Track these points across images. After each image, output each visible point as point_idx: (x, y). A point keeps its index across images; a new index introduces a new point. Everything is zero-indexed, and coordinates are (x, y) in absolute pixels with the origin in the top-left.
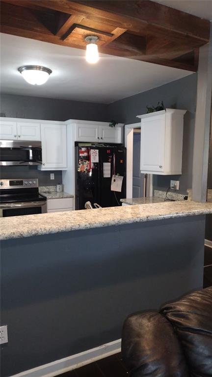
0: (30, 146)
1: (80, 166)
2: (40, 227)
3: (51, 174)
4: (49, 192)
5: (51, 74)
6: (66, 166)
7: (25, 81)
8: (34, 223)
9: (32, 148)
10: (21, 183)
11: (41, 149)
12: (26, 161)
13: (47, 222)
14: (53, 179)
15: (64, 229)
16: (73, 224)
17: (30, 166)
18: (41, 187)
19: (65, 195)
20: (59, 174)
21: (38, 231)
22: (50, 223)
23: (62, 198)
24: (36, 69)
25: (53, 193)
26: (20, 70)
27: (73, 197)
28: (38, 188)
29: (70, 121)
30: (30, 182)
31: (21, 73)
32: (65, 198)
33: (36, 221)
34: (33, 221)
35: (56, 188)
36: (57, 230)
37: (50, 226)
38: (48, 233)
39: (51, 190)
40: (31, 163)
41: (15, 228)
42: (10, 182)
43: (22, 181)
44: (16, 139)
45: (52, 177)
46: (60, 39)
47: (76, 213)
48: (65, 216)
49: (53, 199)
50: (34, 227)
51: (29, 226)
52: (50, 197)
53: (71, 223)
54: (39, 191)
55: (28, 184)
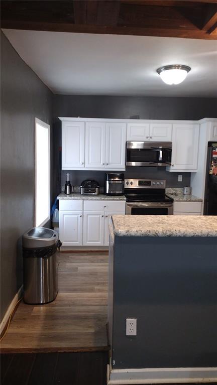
0: (161, 147)
1: (213, 168)
2: (174, 229)
3: (179, 176)
4: (176, 194)
5: (190, 72)
6: (196, 168)
7: (163, 82)
8: (168, 223)
9: (162, 149)
10: (149, 183)
11: (171, 150)
12: (155, 162)
13: (181, 224)
14: (181, 181)
15: (200, 234)
16: (209, 230)
17: (159, 167)
18: (169, 189)
19: (193, 199)
20: (187, 176)
21: (172, 233)
22: (184, 225)
23: (190, 201)
24: (175, 69)
25: (180, 195)
26: (159, 71)
27: (202, 201)
28: (165, 189)
29: (205, 119)
30: (158, 183)
31: (159, 74)
32: (193, 201)
33: (170, 222)
34: (167, 222)
35: (184, 190)
36: (192, 235)
37: (184, 229)
38: (182, 236)
39: (178, 192)
40: (160, 164)
41: (150, 226)
42: (139, 182)
43: (150, 182)
44: (147, 140)
45: (180, 179)
46: (207, 33)
47: (211, 218)
48: (200, 220)
49: (180, 201)
50: (169, 228)
51: (164, 226)
52: (177, 199)
53: (207, 228)
54: (166, 193)
55: (156, 184)
